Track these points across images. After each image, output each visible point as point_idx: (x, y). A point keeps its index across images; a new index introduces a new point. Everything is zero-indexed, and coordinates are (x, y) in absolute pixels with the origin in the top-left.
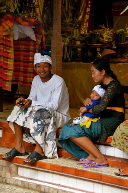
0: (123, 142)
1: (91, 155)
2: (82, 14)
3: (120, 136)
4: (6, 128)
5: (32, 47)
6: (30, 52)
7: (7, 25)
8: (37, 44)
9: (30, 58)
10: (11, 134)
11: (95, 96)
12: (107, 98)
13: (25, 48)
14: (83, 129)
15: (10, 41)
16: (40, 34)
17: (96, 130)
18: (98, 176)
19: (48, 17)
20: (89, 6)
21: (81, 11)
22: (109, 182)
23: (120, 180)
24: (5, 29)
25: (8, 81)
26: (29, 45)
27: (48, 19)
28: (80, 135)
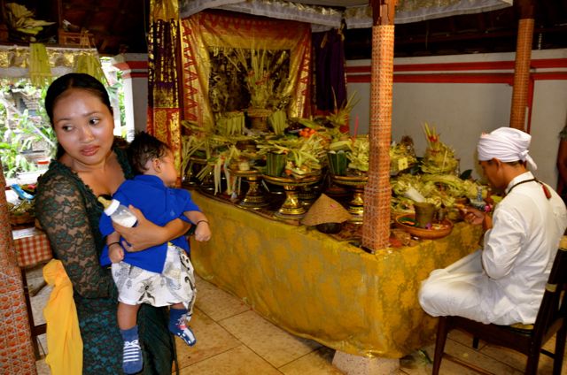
2: (293, 81)
19: (221, 92)
20: (307, 68)
21: (290, 76)
27: (221, 96)
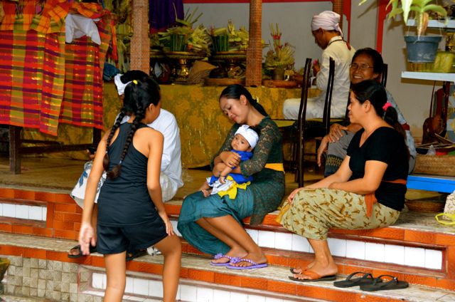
0: (304, 219)
1: (236, 248)
3: (300, 207)
4: (54, 204)
5: (91, 56)
6: (88, 65)
7: (57, 14)
8: (101, 50)
9: (88, 75)
10: (65, 214)
11: (240, 143)
12: (263, 148)
13: (75, 58)
14: (224, 202)
15: (58, 44)
16: (107, 32)
17: (246, 202)
18: (261, 283)
22: (281, 292)
23: (301, 288)
24: (52, 22)
25: (53, 117)
26: (85, 52)
28: (220, 213)
